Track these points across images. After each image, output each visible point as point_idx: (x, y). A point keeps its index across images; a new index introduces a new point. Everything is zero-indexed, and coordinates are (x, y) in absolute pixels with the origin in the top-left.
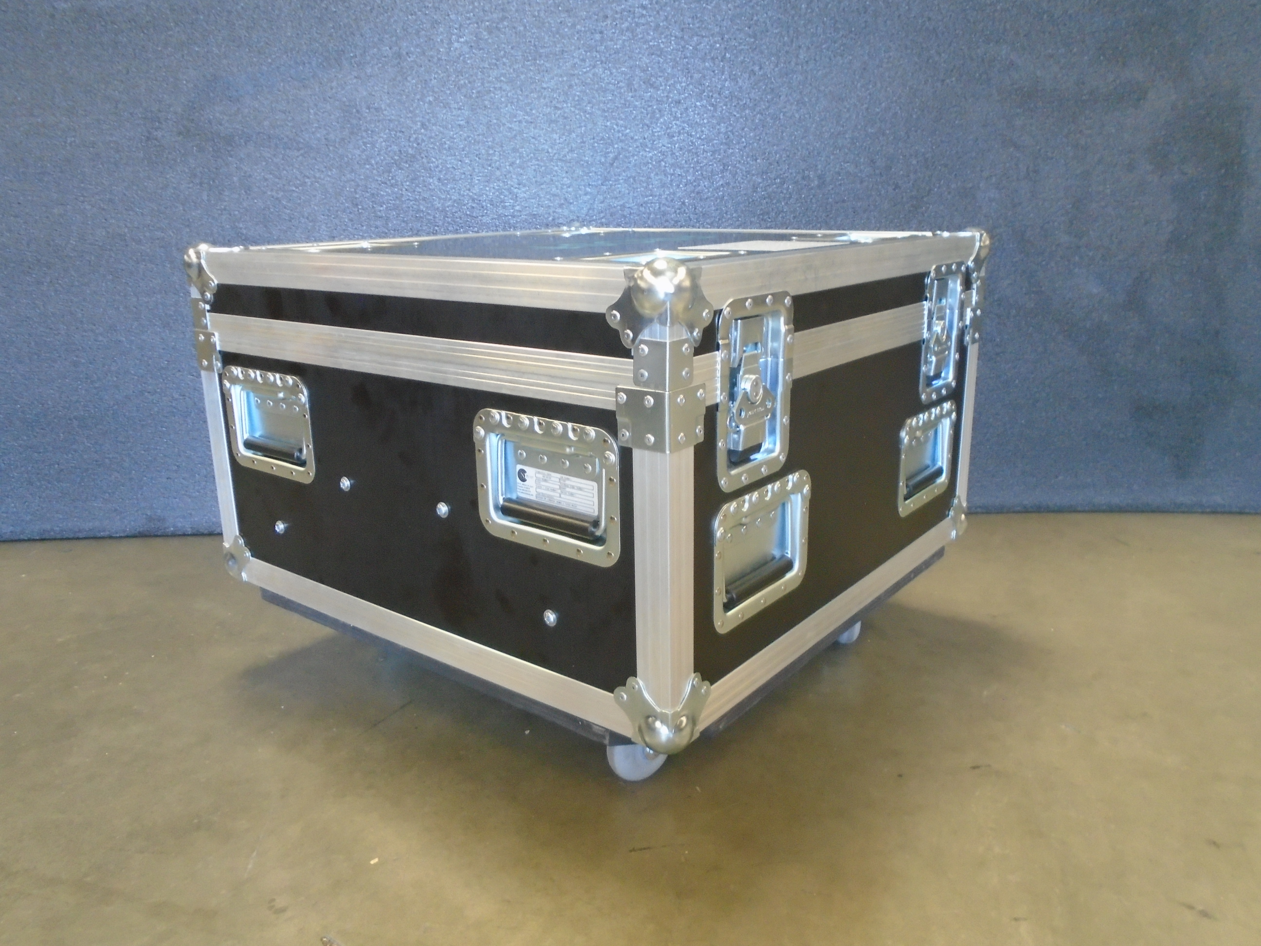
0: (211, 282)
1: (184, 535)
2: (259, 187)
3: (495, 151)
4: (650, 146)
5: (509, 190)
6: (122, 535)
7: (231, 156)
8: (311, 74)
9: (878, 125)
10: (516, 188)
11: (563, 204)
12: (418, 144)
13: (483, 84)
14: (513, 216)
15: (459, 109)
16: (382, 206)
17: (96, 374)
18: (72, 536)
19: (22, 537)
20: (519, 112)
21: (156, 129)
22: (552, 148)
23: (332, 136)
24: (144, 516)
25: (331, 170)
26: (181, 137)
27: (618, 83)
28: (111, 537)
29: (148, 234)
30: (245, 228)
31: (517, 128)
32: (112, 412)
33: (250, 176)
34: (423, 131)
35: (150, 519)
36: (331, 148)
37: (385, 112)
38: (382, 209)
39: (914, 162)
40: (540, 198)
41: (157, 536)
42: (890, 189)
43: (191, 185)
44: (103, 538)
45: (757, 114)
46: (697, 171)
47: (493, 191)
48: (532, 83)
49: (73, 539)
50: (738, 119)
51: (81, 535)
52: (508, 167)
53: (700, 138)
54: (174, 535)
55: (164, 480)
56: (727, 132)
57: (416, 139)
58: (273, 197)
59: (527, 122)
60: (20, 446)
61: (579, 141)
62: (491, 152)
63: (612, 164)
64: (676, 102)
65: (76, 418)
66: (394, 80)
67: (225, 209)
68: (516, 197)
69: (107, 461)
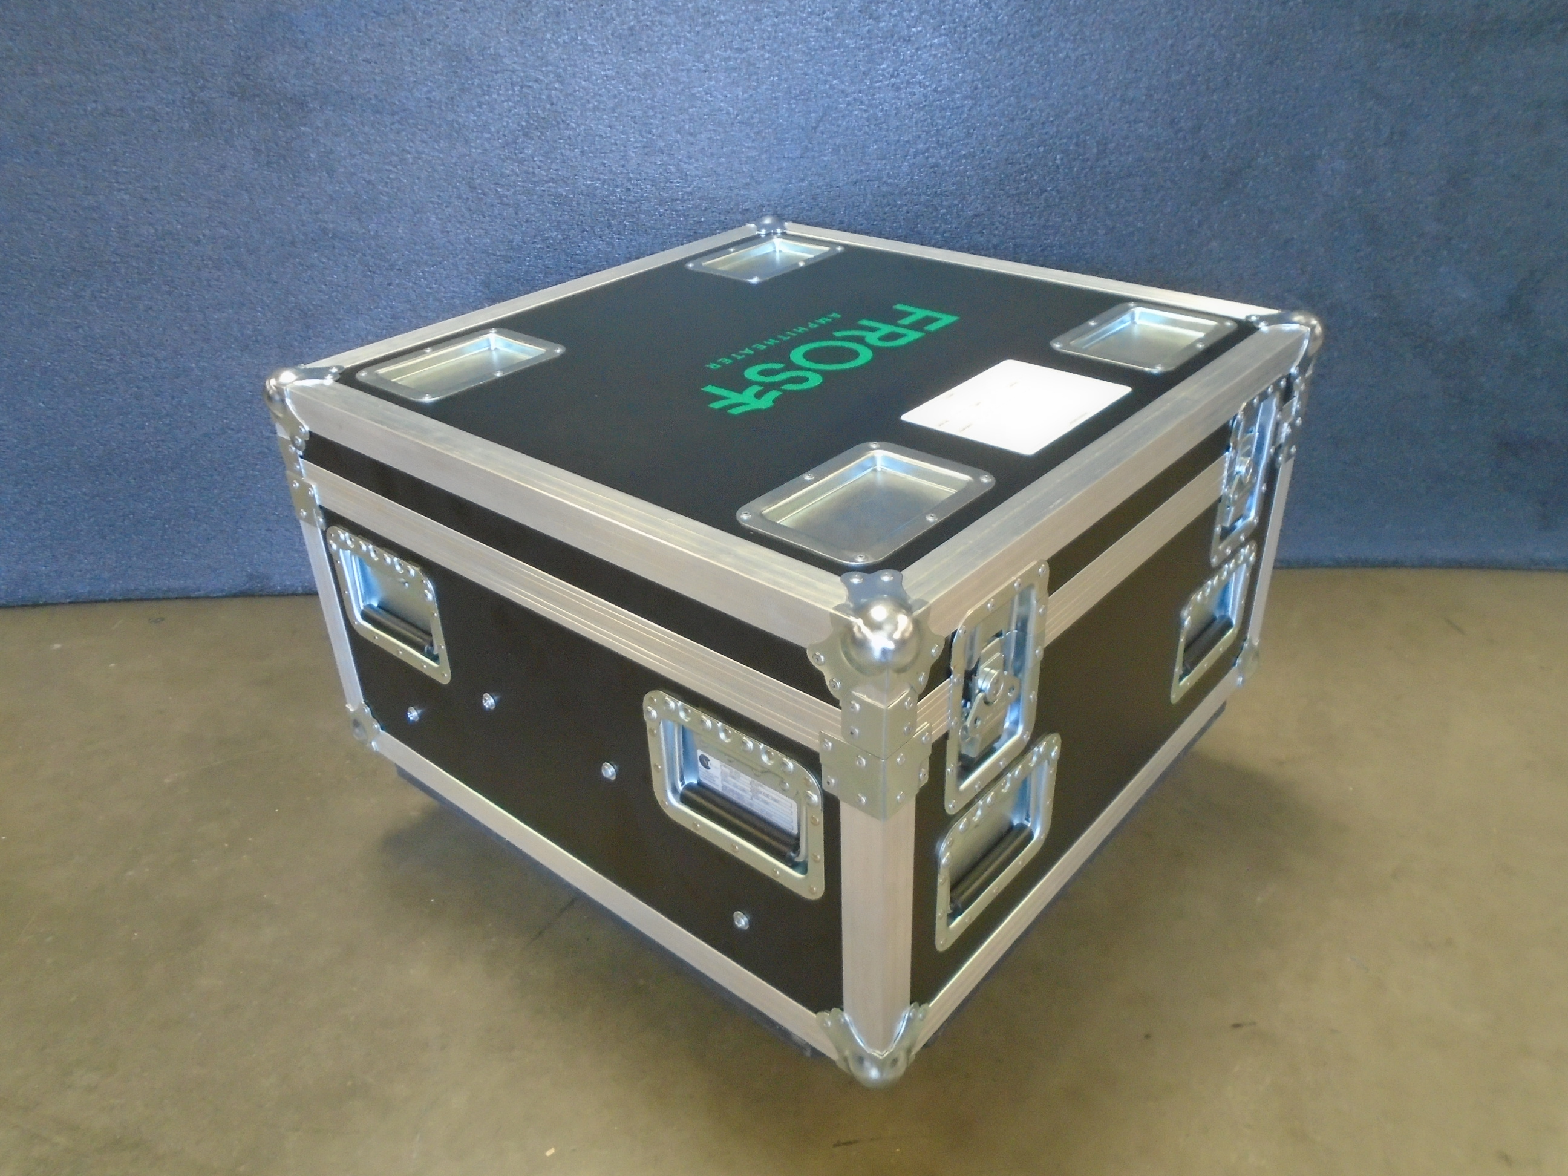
0: (300, 427)
1: (294, 594)
2: (345, 167)
3: (656, 112)
4: (866, 102)
5: (677, 166)
6: (220, 594)
7: (305, 125)
8: (401, 6)
9: (1187, 68)
10: (686, 163)
11: (747, 184)
12: (552, 104)
13: (636, 16)
14: (683, 201)
15: (606, 53)
16: (508, 190)
17: (164, 408)
18: (161, 596)
19: (102, 597)
20: (687, 57)
21: (202, 88)
22: (732, 107)
23: (436, 95)
24: (244, 573)
25: (438, 142)
26: (236, 99)
27: (824, 13)
28: (207, 597)
29: (207, 232)
30: (333, 222)
31: (685, 79)
32: (190, 453)
33: (332, 152)
34: (557, 85)
35: (251, 577)
36: (436, 111)
37: (506, 60)
38: (508, 193)
39: (1233, 121)
40: (719, 175)
41: (261, 596)
42: (1197, 159)
43: (256, 165)
44: (197, 598)
45: (1016, 56)
46: (932, 137)
47: (654, 167)
48: (704, 15)
49: (164, 599)
50: (990, 61)
51: (171, 595)
52: (674, 134)
53: (935, 90)
54: (282, 595)
55: (263, 532)
56: (973, 81)
57: (549, 97)
58: (364, 180)
59: (699, 70)
60: (85, 494)
61: (769, 97)
62: (651, 113)
63: (815, 128)
64: (904, 40)
65: (146, 460)
66: (515, 12)
67: (303, 197)
68: (684, 176)
69: (192, 511)
